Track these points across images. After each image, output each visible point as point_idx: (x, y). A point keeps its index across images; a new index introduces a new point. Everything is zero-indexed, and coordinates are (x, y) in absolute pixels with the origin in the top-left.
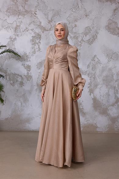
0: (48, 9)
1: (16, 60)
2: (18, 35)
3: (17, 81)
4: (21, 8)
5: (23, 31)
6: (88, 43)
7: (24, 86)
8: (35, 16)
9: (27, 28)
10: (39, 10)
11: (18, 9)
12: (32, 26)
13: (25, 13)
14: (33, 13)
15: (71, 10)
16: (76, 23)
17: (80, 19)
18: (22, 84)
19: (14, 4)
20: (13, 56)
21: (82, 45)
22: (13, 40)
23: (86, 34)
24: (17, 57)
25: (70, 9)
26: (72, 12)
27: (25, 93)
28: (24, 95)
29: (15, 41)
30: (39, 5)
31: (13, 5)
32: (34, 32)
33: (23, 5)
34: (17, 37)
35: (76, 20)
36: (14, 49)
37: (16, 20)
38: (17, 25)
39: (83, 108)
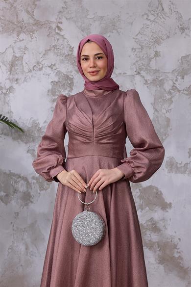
0: (88, 17)
1: (14, 139)
2: (17, 80)
3: (15, 191)
4: (24, 16)
5: (30, 71)
6: (187, 95)
7: (32, 202)
8: (57, 33)
9: (38, 63)
10: (66, 19)
11: (17, 18)
12: (52, 58)
13: (34, 27)
14: (54, 26)
15: (146, 17)
16: (159, 48)
17: (168, 37)
18: (27, 198)
19: (7, 7)
20: (5, 131)
21: (173, 99)
22: (4, 91)
23: (183, 73)
24: (17, 132)
25: (143, 15)
26: (148, 23)
27: (36, 221)
28: (33, 226)
29: (11, 94)
30: (67, 8)
31: (5, 10)
32: (56, 71)
33: (29, 9)
34: (15, 86)
35: (157, 41)
36: (8, 113)
37: (13, 45)
38: (16, 57)
39: (180, 258)
